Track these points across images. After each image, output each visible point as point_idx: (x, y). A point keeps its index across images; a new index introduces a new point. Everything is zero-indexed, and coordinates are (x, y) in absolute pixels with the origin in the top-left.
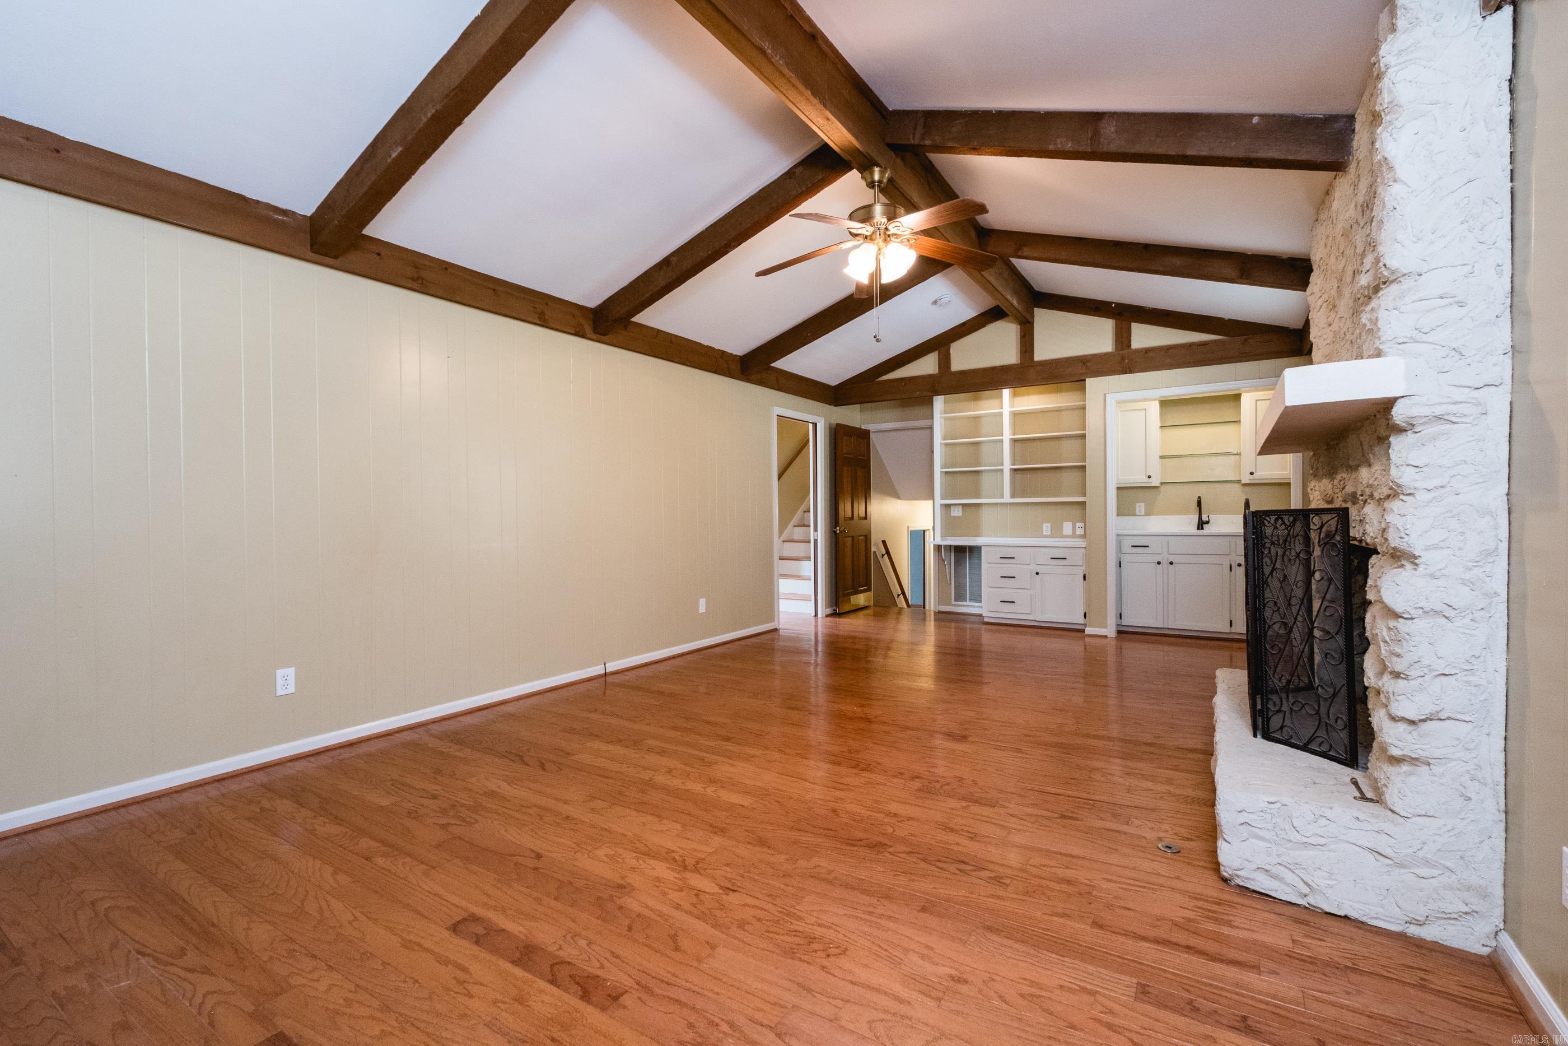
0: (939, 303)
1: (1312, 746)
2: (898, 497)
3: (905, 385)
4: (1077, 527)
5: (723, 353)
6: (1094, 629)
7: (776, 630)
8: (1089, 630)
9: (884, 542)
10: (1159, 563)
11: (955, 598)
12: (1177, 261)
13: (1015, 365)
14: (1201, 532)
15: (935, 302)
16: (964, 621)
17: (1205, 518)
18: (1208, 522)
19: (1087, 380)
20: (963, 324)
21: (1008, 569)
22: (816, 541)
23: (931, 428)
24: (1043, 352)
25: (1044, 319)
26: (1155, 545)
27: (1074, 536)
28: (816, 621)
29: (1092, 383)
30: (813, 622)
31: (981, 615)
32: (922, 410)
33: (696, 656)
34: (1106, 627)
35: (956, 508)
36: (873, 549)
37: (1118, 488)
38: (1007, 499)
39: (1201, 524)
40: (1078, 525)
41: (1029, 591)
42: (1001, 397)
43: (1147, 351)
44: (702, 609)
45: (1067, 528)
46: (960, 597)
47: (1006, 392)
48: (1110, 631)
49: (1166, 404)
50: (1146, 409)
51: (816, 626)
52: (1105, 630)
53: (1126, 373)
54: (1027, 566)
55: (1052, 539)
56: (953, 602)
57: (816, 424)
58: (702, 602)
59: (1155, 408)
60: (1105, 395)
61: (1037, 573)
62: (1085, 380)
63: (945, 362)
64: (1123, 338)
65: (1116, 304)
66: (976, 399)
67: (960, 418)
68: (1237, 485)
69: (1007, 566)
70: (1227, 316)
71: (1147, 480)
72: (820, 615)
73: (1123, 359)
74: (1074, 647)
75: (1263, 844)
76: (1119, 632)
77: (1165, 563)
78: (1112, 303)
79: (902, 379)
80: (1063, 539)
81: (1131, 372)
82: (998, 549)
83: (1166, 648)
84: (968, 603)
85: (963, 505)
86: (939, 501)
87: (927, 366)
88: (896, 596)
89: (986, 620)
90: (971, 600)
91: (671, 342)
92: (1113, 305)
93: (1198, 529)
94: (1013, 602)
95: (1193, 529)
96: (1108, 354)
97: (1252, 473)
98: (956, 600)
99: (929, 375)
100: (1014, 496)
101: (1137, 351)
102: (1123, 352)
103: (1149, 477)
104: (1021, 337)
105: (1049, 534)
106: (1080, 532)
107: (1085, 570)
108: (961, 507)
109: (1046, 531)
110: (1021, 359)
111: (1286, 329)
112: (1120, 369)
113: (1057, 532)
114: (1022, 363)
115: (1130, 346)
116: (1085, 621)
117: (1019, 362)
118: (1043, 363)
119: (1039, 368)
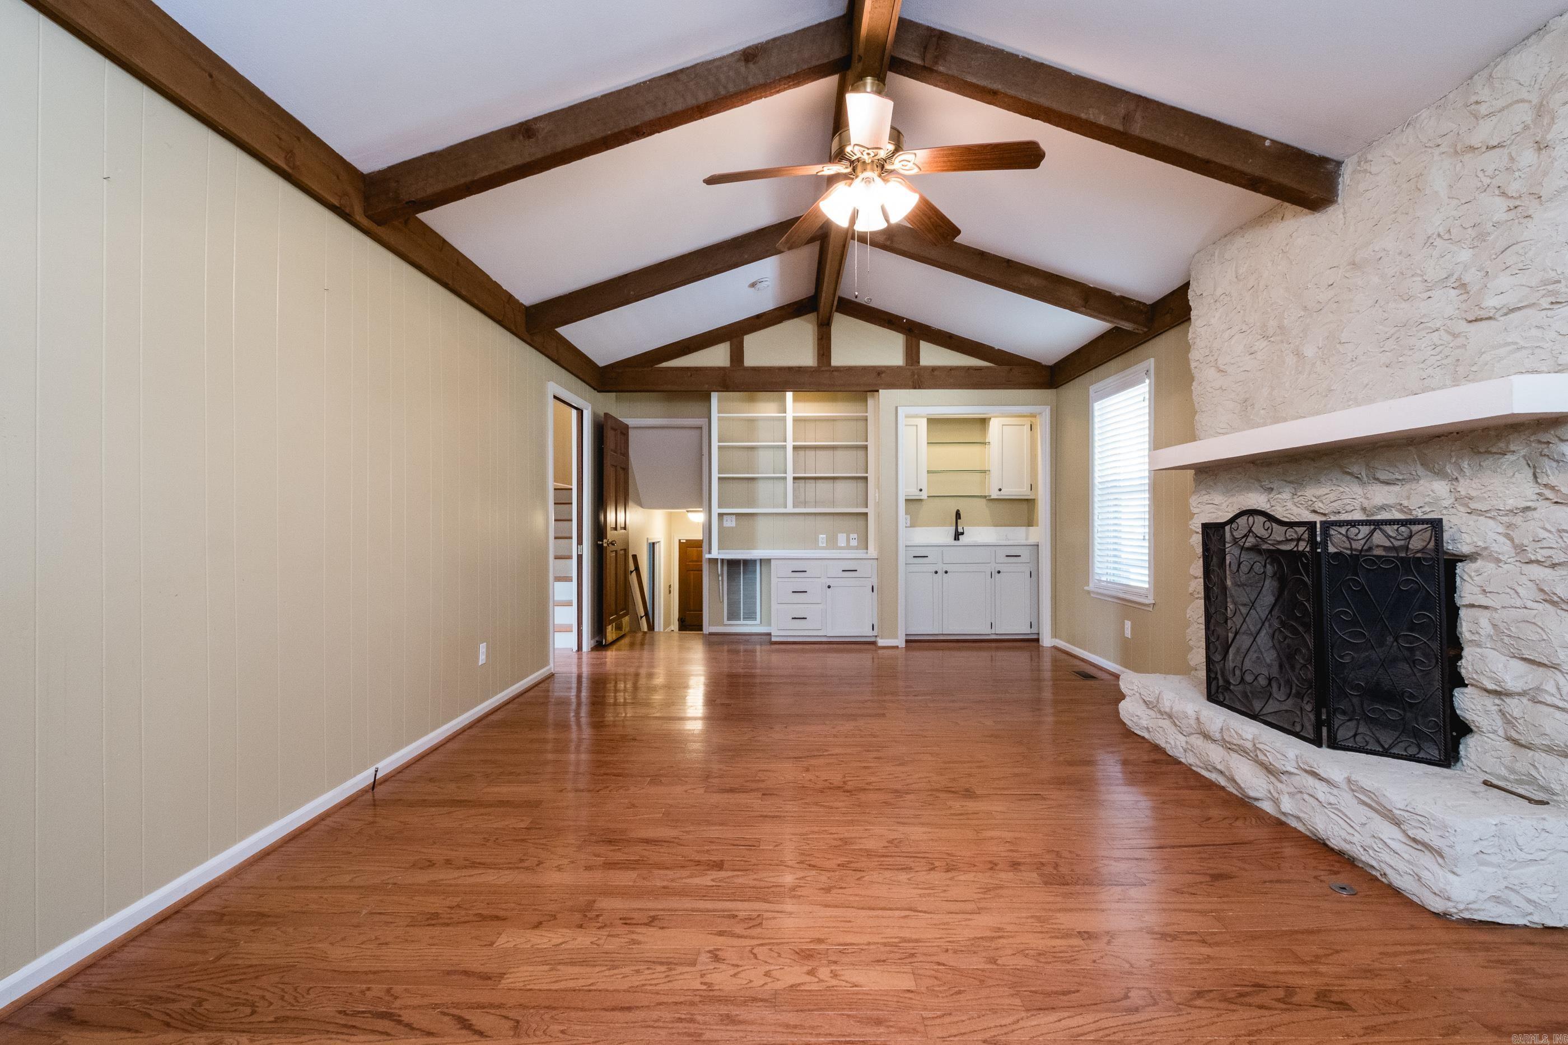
0: (759, 286)
1: (1394, 751)
2: (640, 504)
3: (691, 376)
5: (510, 297)
6: (886, 640)
7: (551, 676)
8: (881, 642)
9: (634, 557)
10: (936, 573)
11: (728, 617)
12: (1034, 282)
13: (812, 367)
14: (957, 543)
15: (753, 285)
16: (738, 642)
17: (960, 530)
18: (962, 534)
19: (880, 390)
20: (759, 317)
21: (800, 584)
22: (580, 557)
23: (701, 428)
24: (839, 358)
25: (842, 326)
26: (933, 555)
27: (848, 547)
28: (580, 658)
29: (885, 395)
30: (575, 660)
31: (769, 634)
32: (696, 407)
33: (474, 731)
34: (896, 637)
35: (729, 517)
37: (906, 500)
38: (790, 509)
39: (957, 535)
40: (852, 536)
41: (819, 606)
42: (783, 400)
43: (934, 369)
44: (482, 659)
45: (842, 539)
46: (733, 615)
47: (789, 395)
48: (900, 642)
49: (932, 422)
50: (919, 425)
51: (579, 666)
52: (897, 642)
53: (915, 388)
54: (817, 580)
55: (828, 551)
56: (726, 622)
57: (582, 411)
58: (483, 648)
59: (923, 423)
60: (897, 408)
61: (829, 587)
62: (878, 391)
63: (737, 355)
64: (912, 354)
65: (907, 320)
66: (752, 400)
67: (733, 419)
68: (984, 500)
69: (800, 580)
70: (997, 347)
71: (918, 493)
72: (585, 648)
73: (913, 374)
74: (864, 660)
75: (1490, 870)
76: (907, 641)
77: (940, 572)
78: (904, 318)
79: (688, 369)
80: (839, 551)
81: (920, 388)
82: (790, 562)
83: (941, 653)
84: (742, 622)
85: (737, 515)
86: (716, 508)
87: (717, 356)
88: (639, 619)
89: (774, 639)
90: (745, 619)
91: (458, 263)
92: (904, 321)
93: (954, 539)
94: (805, 618)
95: (950, 539)
96: (898, 367)
97: (1000, 490)
98: (729, 619)
99: (719, 368)
100: (794, 507)
101: (926, 368)
102: (912, 367)
103: (921, 490)
104: (818, 339)
105: (824, 545)
106: (854, 543)
107: (874, 581)
108: (734, 516)
109: (822, 543)
110: (818, 363)
111: (1039, 364)
112: (911, 383)
113: (832, 543)
114: (819, 366)
115: (919, 362)
116: (875, 633)
117: (816, 365)
118: (838, 369)
119: (836, 373)
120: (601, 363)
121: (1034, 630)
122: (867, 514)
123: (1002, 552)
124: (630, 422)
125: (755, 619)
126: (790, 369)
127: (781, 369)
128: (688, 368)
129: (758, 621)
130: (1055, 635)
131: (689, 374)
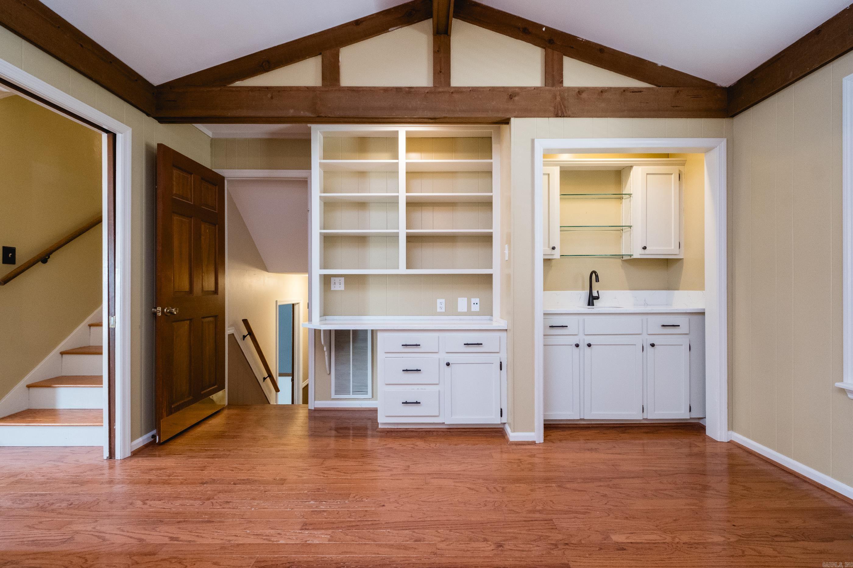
2: (264, 268)
3: (272, 98)
4: (472, 304)
8: (513, 435)
9: (245, 322)
10: (577, 346)
11: (336, 391)
13: (426, 88)
17: (595, 294)
18: (598, 298)
19: (513, 120)
20: (357, 22)
21: (412, 361)
23: (305, 183)
24: (461, 77)
25: (464, 36)
26: (569, 325)
27: (469, 313)
29: (518, 125)
34: (532, 430)
35: (337, 279)
36: (228, 331)
38: (402, 270)
39: (592, 300)
40: (474, 300)
41: (437, 387)
43: (580, 91)
45: (462, 304)
46: (342, 389)
48: (537, 433)
50: (549, 174)
52: (532, 434)
53: (557, 116)
54: (434, 356)
56: (333, 396)
57: (115, 135)
59: (557, 175)
60: (533, 141)
61: (448, 364)
63: (331, 72)
64: (553, 73)
65: (547, 28)
68: (625, 260)
69: (412, 356)
71: (550, 251)
73: (555, 97)
76: (546, 431)
77: (583, 345)
78: (542, 26)
79: (270, 89)
81: (562, 116)
84: (351, 397)
85: (346, 276)
86: (317, 271)
87: (306, 74)
88: (261, 380)
90: (354, 392)
92: (544, 29)
93: (589, 305)
94: (417, 403)
96: (536, 88)
97: (645, 248)
98: (337, 392)
99: (308, 88)
100: (408, 267)
101: (569, 89)
102: (553, 89)
103: (554, 248)
104: (435, 52)
105: (443, 310)
106: (476, 308)
107: (504, 356)
108: (342, 279)
109: (441, 308)
110: (434, 82)
111: (713, 85)
112: (552, 109)
113: (452, 310)
114: (435, 86)
115: (562, 82)
116: (504, 420)
117: (431, 85)
118: (459, 90)
119: (456, 96)
120: (156, 80)
121: (695, 414)
122: (491, 275)
123: (655, 323)
124: (226, 173)
125: (366, 393)
126: (398, 90)
127: (386, 90)
128: (267, 88)
129: (369, 395)
130: (731, 426)
131: (269, 96)
